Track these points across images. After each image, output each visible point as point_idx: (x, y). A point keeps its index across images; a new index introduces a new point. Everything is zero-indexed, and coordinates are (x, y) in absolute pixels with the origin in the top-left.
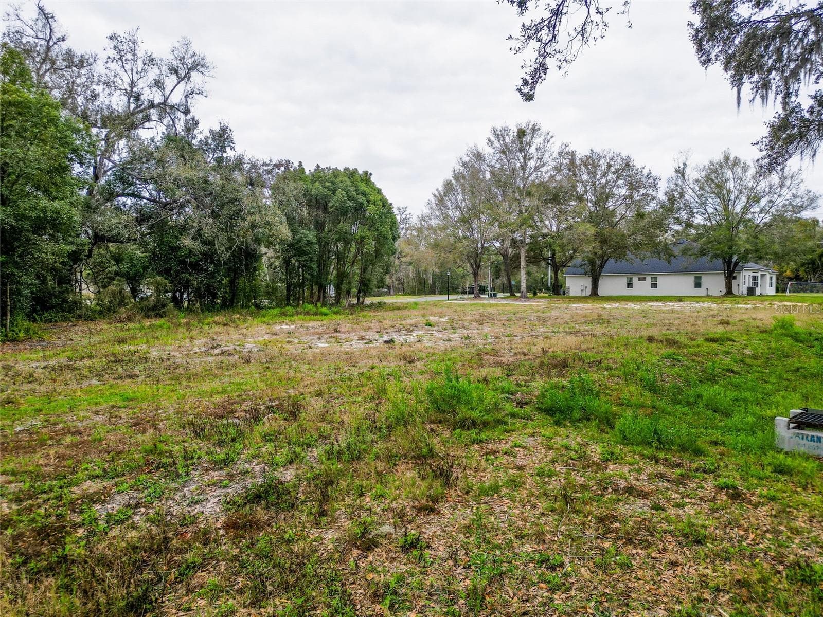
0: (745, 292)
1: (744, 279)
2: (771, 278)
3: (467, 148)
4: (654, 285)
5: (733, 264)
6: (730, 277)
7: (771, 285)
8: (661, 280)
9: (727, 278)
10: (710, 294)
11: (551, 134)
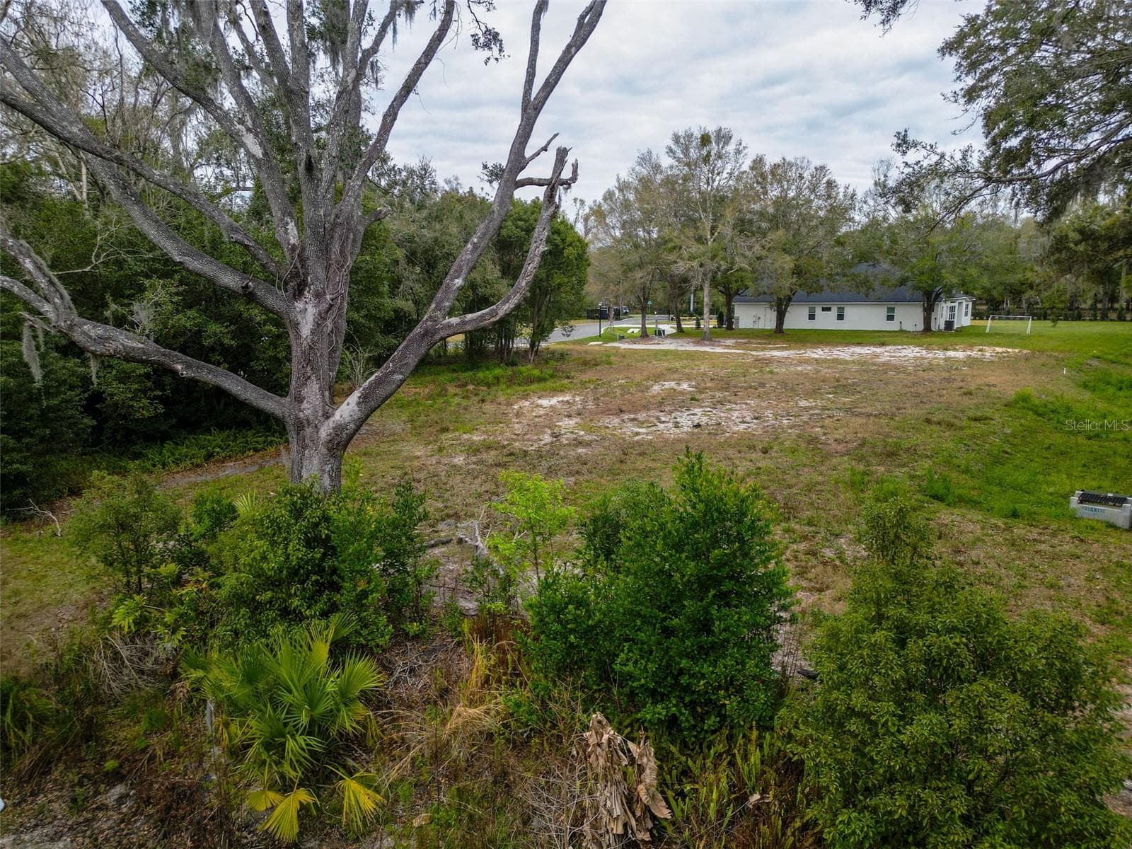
0: (942, 327)
1: (942, 313)
2: (967, 306)
3: (638, 155)
4: (841, 317)
5: (933, 295)
6: (929, 310)
7: (966, 315)
8: (850, 311)
9: (925, 310)
10: (904, 328)
11: (744, 144)
